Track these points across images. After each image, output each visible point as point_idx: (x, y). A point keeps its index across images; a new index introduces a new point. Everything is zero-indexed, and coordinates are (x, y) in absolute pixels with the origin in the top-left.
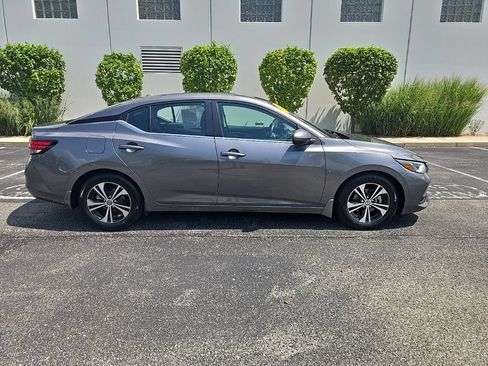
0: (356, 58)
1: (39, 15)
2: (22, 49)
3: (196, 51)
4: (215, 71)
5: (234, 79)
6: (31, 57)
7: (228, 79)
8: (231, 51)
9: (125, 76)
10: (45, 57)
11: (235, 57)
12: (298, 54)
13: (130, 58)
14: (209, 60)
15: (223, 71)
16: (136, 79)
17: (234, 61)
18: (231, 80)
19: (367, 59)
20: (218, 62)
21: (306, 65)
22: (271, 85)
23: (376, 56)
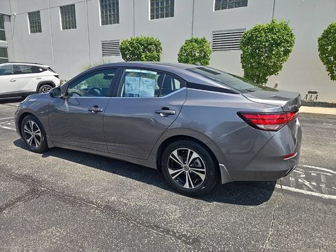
2: (138, 40)
3: (255, 29)
5: (290, 51)
6: (141, 45)
7: (283, 51)
8: (290, 26)
9: (197, 55)
10: (151, 44)
11: (293, 32)
13: (204, 40)
14: (266, 36)
15: (279, 44)
16: (205, 57)
17: (292, 35)
18: (287, 52)
20: (275, 37)
22: (331, 55)
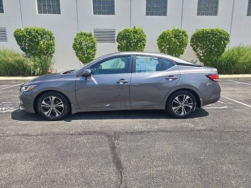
0: (210, 34)
1: (40, 12)
2: (34, 30)
3: (127, 31)
4: (137, 41)
5: (145, 45)
6: (39, 34)
10: (45, 34)
11: (146, 34)
12: (180, 32)
13: (90, 35)
14: (134, 36)
15: (141, 41)
17: (146, 36)
19: (216, 34)
20: (138, 36)
21: (184, 38)
23: (220, 33)
